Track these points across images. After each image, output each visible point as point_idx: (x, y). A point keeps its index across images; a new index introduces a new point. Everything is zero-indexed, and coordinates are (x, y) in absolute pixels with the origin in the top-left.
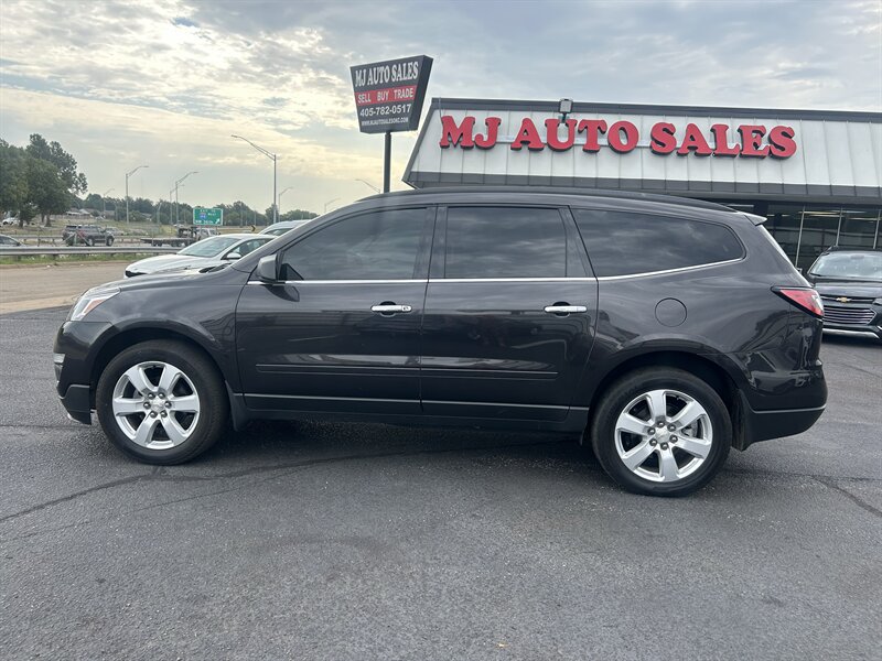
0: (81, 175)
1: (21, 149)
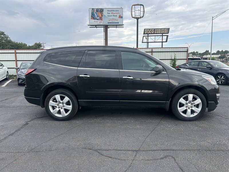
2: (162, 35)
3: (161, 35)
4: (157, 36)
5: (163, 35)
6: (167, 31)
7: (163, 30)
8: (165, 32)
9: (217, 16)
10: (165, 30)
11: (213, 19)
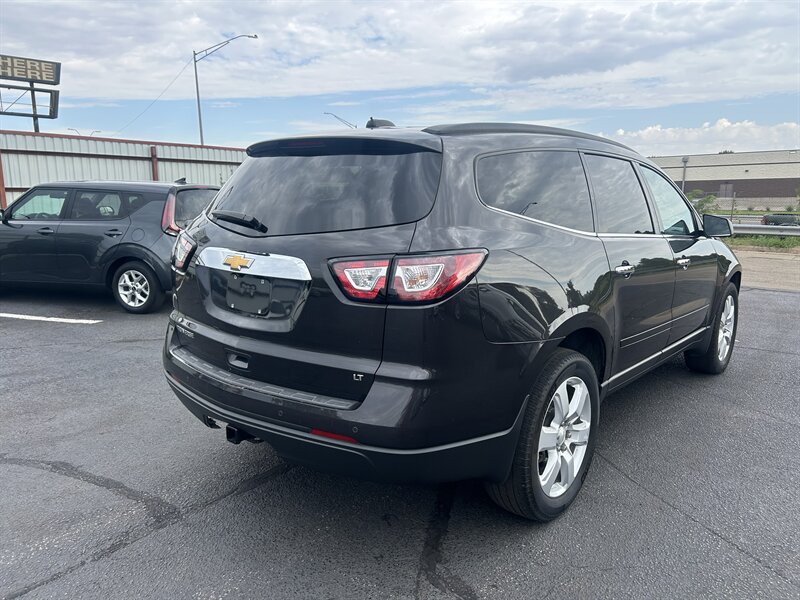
2: (32, 85)
3: (27, 85)
4: (9, 87)
5: (36, 85)
6: (51, 73)
7: (33, 68)
8: (41, 76)
9: (208, 52)
10: (40, 66)
11: (197, 57)
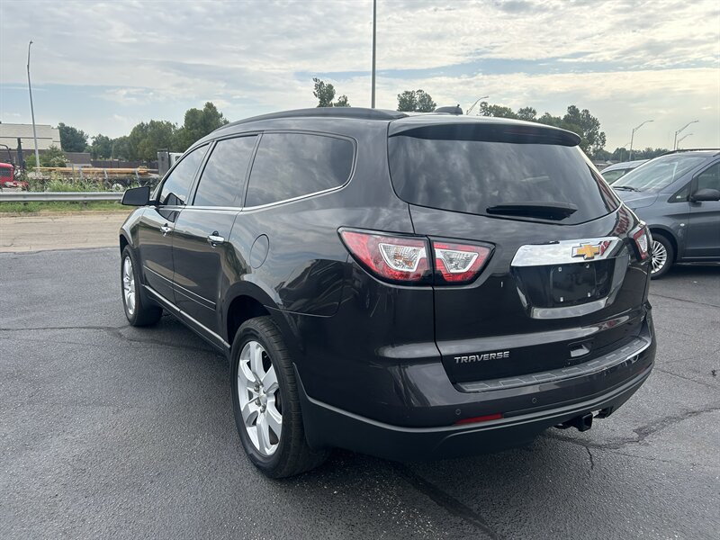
0: (602, 133)
1: (559, 119)
